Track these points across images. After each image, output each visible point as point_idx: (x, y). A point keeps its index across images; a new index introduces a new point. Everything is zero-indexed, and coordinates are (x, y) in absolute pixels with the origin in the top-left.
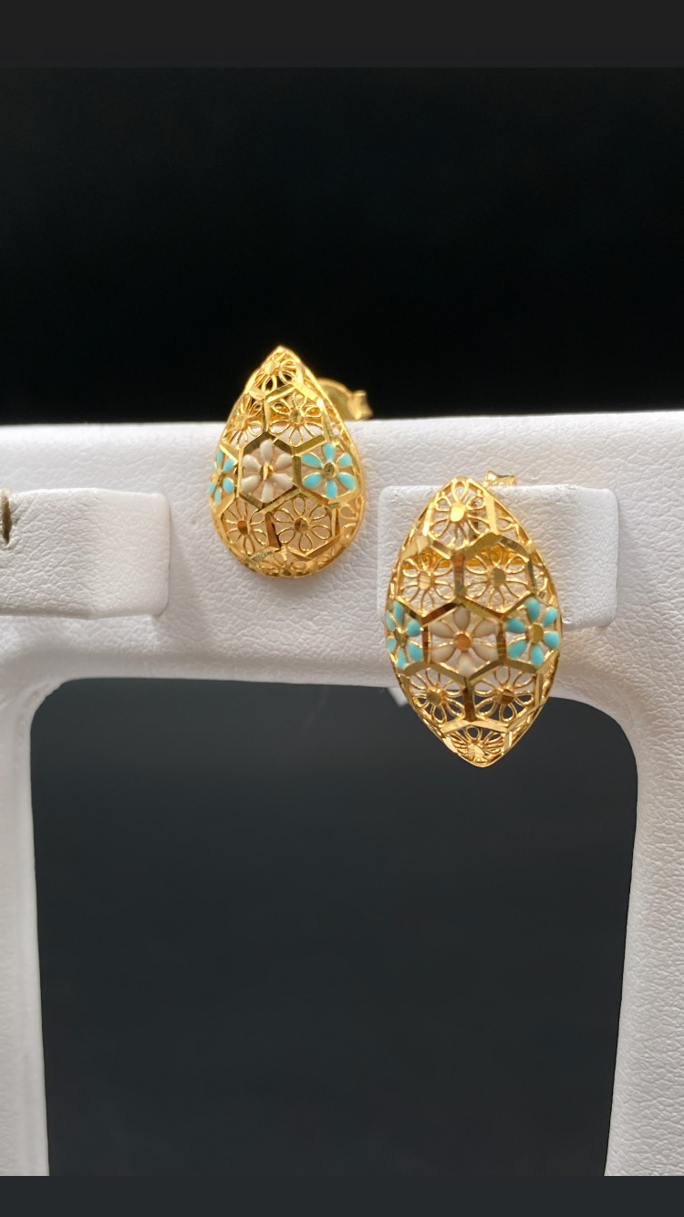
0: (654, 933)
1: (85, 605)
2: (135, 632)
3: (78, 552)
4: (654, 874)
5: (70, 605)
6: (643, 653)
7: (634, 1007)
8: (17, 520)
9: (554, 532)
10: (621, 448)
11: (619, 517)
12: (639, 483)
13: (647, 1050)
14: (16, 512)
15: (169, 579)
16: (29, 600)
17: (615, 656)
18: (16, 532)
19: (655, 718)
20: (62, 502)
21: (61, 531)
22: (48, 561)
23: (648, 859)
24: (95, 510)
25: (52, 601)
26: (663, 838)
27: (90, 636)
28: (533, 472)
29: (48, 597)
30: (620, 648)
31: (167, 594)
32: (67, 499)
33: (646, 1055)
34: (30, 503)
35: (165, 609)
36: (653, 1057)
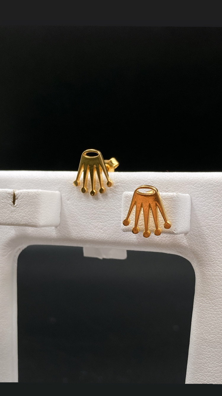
0: (199, 324)
1: (36, 224)
2: (50, 232)
3: (35, 208)
4: (200, 307)
5: (32, 223)
6: (198, 242)
7: (193, 346)
8: (17, 198)
9: (172, 206)
10: (192, 183)
11: (191, 202)
12: (197, 193)
13: (197, 359)
14: (17, 196)
15: (60, 216)
16: (20, 222)
17: (190, 242)
18: (17, 202)
19: (200, 261)
20: (31, 193)
21: (30, 202)
22: (26, 210)
23: (198, 302)
24: (40, 196)
25: (26, 222)
26: (202, 296)
27: (36, 232)
28: (167, 189)
29: (26, 221)
30: (191, 240)
31: (59, 221)
32: (32, 193)
33: (196, 360)
34: (21, 193)
35: (59, 225)
36: (198, 361)
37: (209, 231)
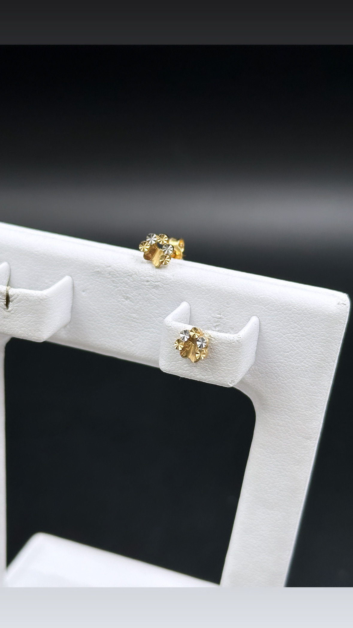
37: (279, 369)
